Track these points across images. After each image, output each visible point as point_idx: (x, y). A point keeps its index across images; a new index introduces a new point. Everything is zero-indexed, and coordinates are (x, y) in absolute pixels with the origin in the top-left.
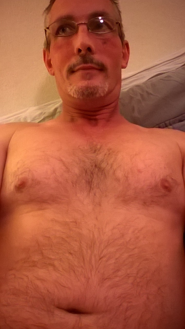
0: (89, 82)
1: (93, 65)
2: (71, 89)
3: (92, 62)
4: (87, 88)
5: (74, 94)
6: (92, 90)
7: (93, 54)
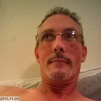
0: (60, 69)
1: (63, 60)
2: (48, 73)
3: (62, 57)
4: (58, 73)
5: (49, 76)
6: (61, 75)
7: (64, 52)
